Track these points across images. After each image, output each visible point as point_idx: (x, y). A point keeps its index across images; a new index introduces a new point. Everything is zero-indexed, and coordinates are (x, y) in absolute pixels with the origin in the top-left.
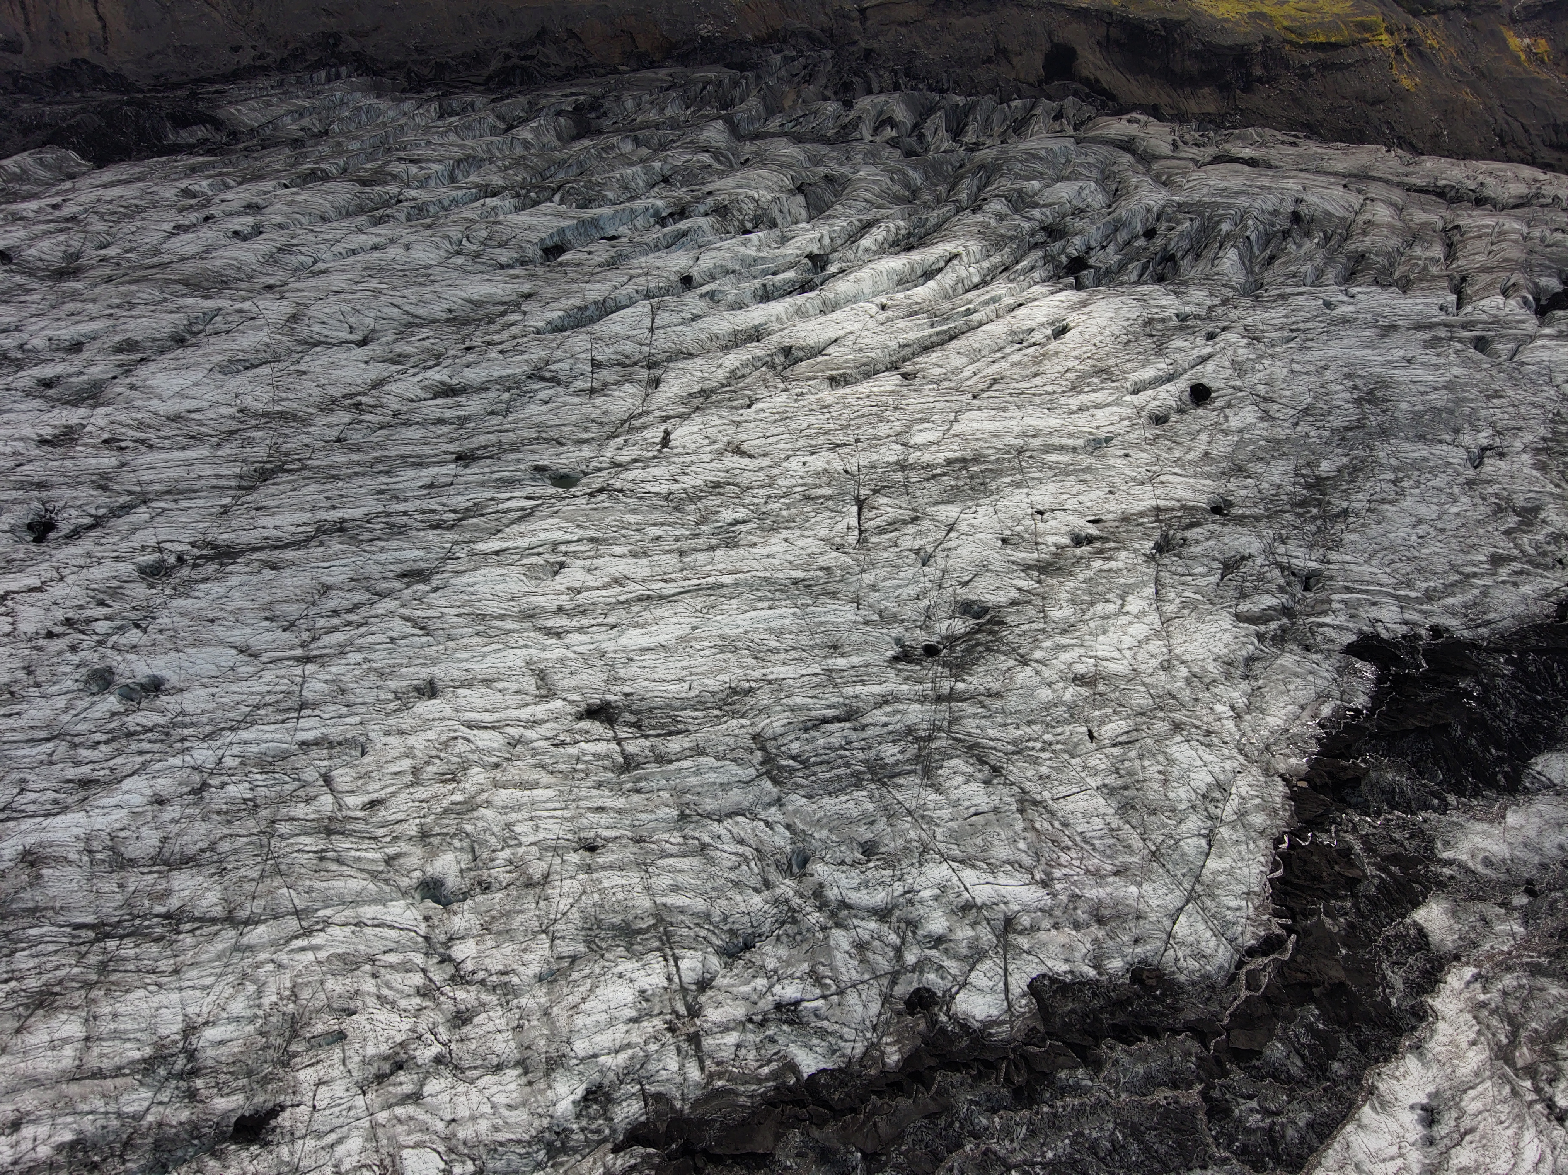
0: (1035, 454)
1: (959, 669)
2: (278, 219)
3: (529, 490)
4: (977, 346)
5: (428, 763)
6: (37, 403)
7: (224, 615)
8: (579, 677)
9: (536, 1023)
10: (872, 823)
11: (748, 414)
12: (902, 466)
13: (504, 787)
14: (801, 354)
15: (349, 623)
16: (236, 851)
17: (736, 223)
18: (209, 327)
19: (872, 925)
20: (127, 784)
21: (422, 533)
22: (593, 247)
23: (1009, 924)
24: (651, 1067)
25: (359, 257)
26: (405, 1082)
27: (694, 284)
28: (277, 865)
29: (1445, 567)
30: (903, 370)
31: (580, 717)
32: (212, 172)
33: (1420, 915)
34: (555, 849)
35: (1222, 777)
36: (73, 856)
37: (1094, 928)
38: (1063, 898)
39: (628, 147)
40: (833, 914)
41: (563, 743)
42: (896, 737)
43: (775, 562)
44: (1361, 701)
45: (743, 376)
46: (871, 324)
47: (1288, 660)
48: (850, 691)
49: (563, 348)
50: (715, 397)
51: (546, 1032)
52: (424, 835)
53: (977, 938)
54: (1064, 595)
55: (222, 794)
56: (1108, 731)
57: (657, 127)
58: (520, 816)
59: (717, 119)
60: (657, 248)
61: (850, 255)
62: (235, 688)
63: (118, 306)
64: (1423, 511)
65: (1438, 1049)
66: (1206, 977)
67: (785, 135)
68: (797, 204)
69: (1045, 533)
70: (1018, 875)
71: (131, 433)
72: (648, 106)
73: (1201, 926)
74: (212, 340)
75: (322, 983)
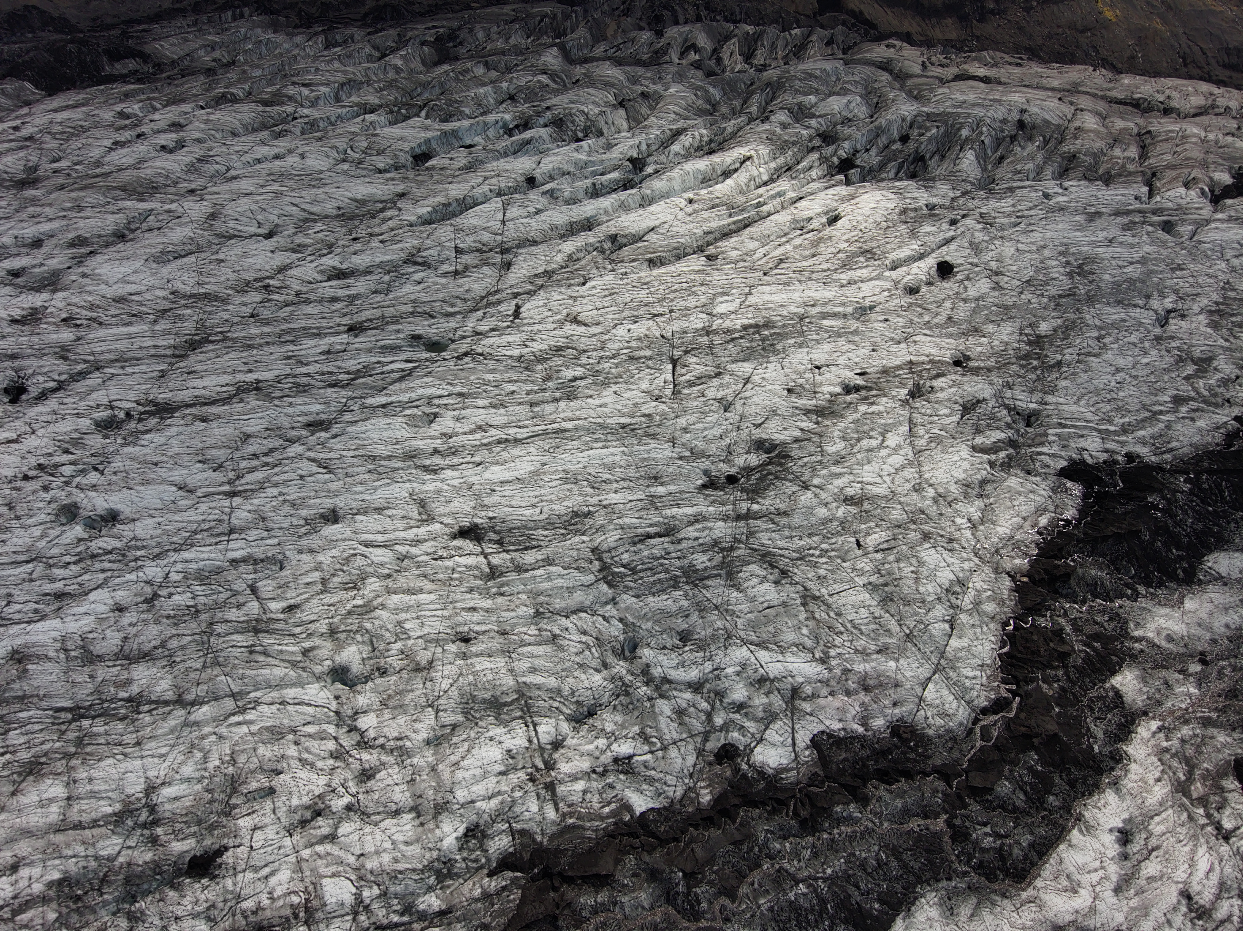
0: (813, 320)
1: (754, 493)
2: (197, 135)
3: (408, 355)
4: (766, 232)
5: (334, 575)
6: (8, 290)
7: (164, 459)
8: (452, 504)
9: (425, 777)
10: (687, 616)
11: (583, 290)
12: (707, 331)
13: (395, 593)
14: (625, 240)
15: (266, 464)
16: (183, 648)
17: (570, 133)
18: (145, 224)
19: (688, 695)
20: (93, 596)
21: (322, 391)
22: (453, 154)
23: (795, 693)
24: (517, 809)
25: (264, 165)
26: (323, 826)
27: (537, 184)
28: (216, 657)
29: (1138, 406)
30: (707, 253)
31: (454, 537)
32: (142, 97)
33: (1117, 681)
34: (437, 641)
35: (961, 575)
36: (52, 654)
37: (862, 695)
38: (838, 671)
39: (480, 70)
40: (657, 688)
41: (441, 558)
42: (706, 548)
43: (607, 410)
44: (1070, 513)
45: (578, 259)
46: (681, 215)
47: (1014, 482)
48: (668, 512)
49: (432, 238)
50: (556, 277)
51: (433, 784)
52: (333, 632)
53: (771, 704)
54: (837, 434)
55: (170, 602)
56: (872, 540)
57: (503, 53)
58: (408, 616)
59: (552, 46)
60: (506, 155)
61: (663, 158)
62: (176, 518)
63: (70, 209)
64: (1121, 362)
65: (1131, 785)
66: (950, 731)
67: (608, 59)
68: (620, 117)
69: (822, 384)
70: (802, 654)
71: (84, 312)
72: (496, 36)
73: (945, 692)
74: (147, 235)
75: (255, 750)
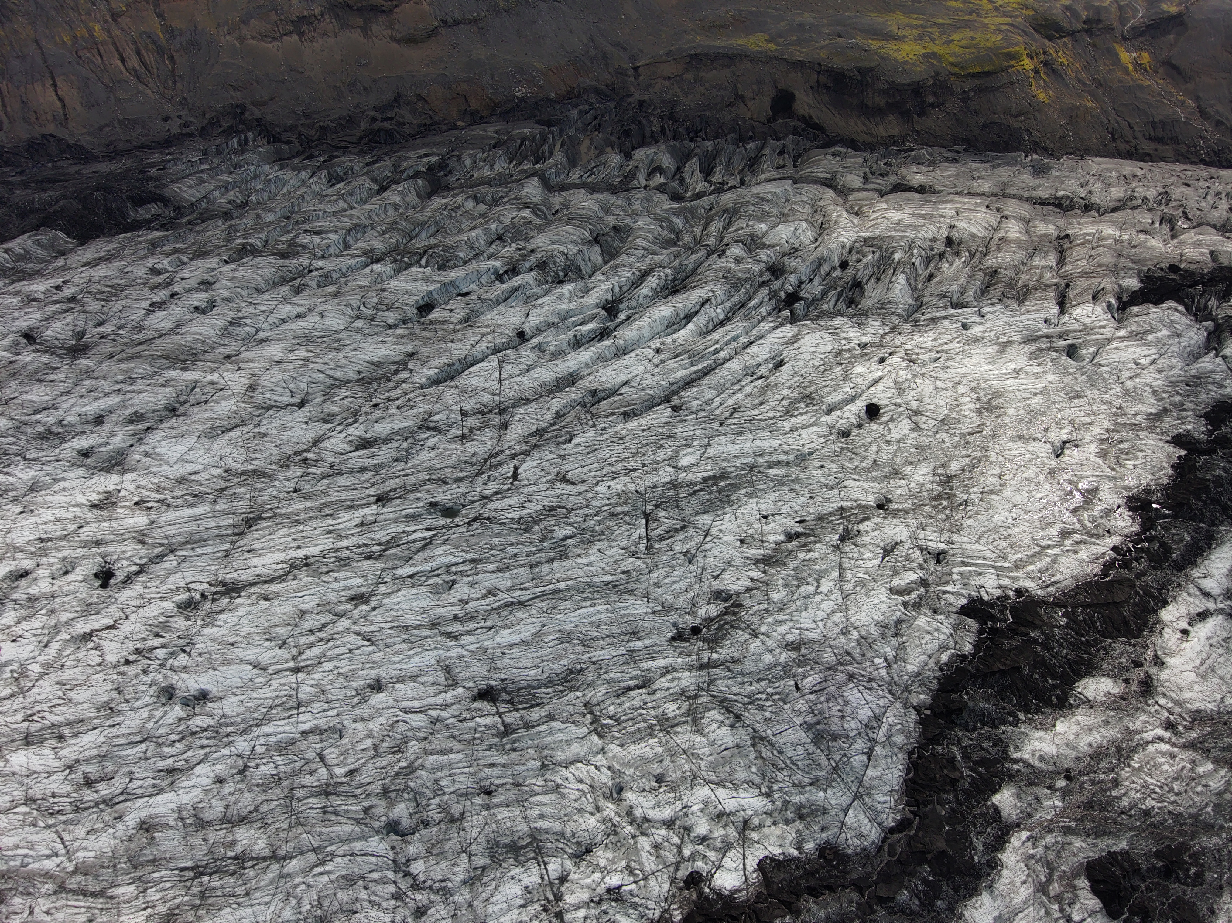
0: (761, 469)
1: (714, 643)
2: (225, 294)
3: (427, 523)
4: (722, 381)
5: (382, 741)
6: (81, 472)
7: (239, 639)
8: (471, 669)
9: (465, 912)
10: (661, 761)
11: (569, 448)
12: (674, 485)
13: (431, 754)
14: (603, 394)
15: (321, 639)
16: (272, 811)
17: (553, 275)
18: (192, 397)
19: (663, 832)
20: (198, 770)
21: (360, 564)
22: (452, 305)
23: (746, 824)
25: (288, 326)
27: (527, 337)
28: (298, 818)
29: (1029, 542)
30: (673, 403)
31: (475, 699)
32: (167, 248)
33: (997, 799)
34: (466, 795)
35: (878, 711)
36: (172, 823)
37: (797, 823)
38: (779, 804)
39: (470, 204)
40: (639, 826)
42: (675, 697)
43: (593, 569)
44: (967, 649)
45: (565, 414)
46: (650, 367)
47: (923, 620)
48: (645, 665)
49: (441, 401)
50: (547, 436)
51: (471, 917)
52: (385, 792)
53: (727, 835)
54: (781, 582)
55: (258, 772)
56: (807, 683)
57: (488, 182)
58: (443, 774)
59: (533, 174)
60: (498, 302)
61: (634, 303)
62: (255, 695)
63: (123, 382)
64: (1018, 498)
65: (1002, 887)
66: (864, 849)
67: (583, 186)
68: (595, 254)
69: (768, 533)
70: (751, 790)
71: (153, 495)
72: (482, 164)
73: (862, 816)
74: (196, 409)
75: (335, 894)
